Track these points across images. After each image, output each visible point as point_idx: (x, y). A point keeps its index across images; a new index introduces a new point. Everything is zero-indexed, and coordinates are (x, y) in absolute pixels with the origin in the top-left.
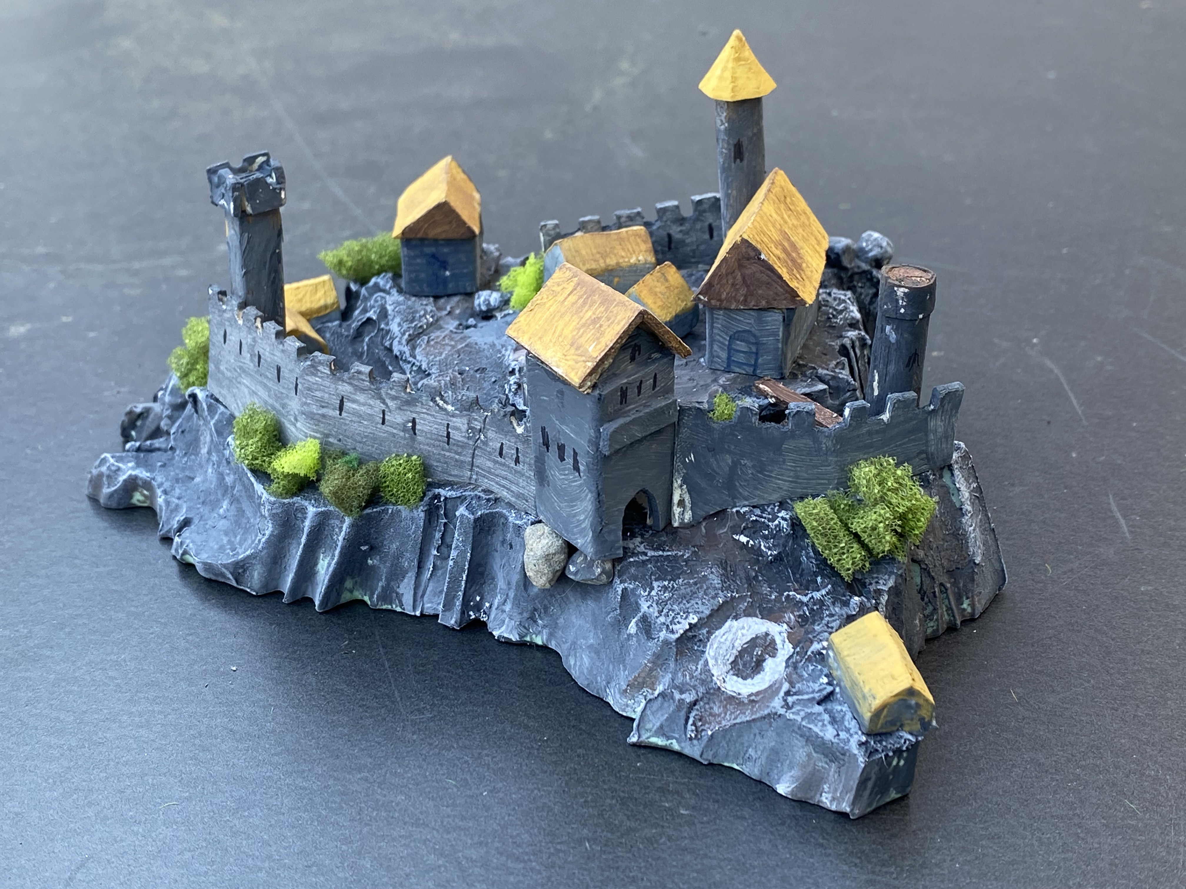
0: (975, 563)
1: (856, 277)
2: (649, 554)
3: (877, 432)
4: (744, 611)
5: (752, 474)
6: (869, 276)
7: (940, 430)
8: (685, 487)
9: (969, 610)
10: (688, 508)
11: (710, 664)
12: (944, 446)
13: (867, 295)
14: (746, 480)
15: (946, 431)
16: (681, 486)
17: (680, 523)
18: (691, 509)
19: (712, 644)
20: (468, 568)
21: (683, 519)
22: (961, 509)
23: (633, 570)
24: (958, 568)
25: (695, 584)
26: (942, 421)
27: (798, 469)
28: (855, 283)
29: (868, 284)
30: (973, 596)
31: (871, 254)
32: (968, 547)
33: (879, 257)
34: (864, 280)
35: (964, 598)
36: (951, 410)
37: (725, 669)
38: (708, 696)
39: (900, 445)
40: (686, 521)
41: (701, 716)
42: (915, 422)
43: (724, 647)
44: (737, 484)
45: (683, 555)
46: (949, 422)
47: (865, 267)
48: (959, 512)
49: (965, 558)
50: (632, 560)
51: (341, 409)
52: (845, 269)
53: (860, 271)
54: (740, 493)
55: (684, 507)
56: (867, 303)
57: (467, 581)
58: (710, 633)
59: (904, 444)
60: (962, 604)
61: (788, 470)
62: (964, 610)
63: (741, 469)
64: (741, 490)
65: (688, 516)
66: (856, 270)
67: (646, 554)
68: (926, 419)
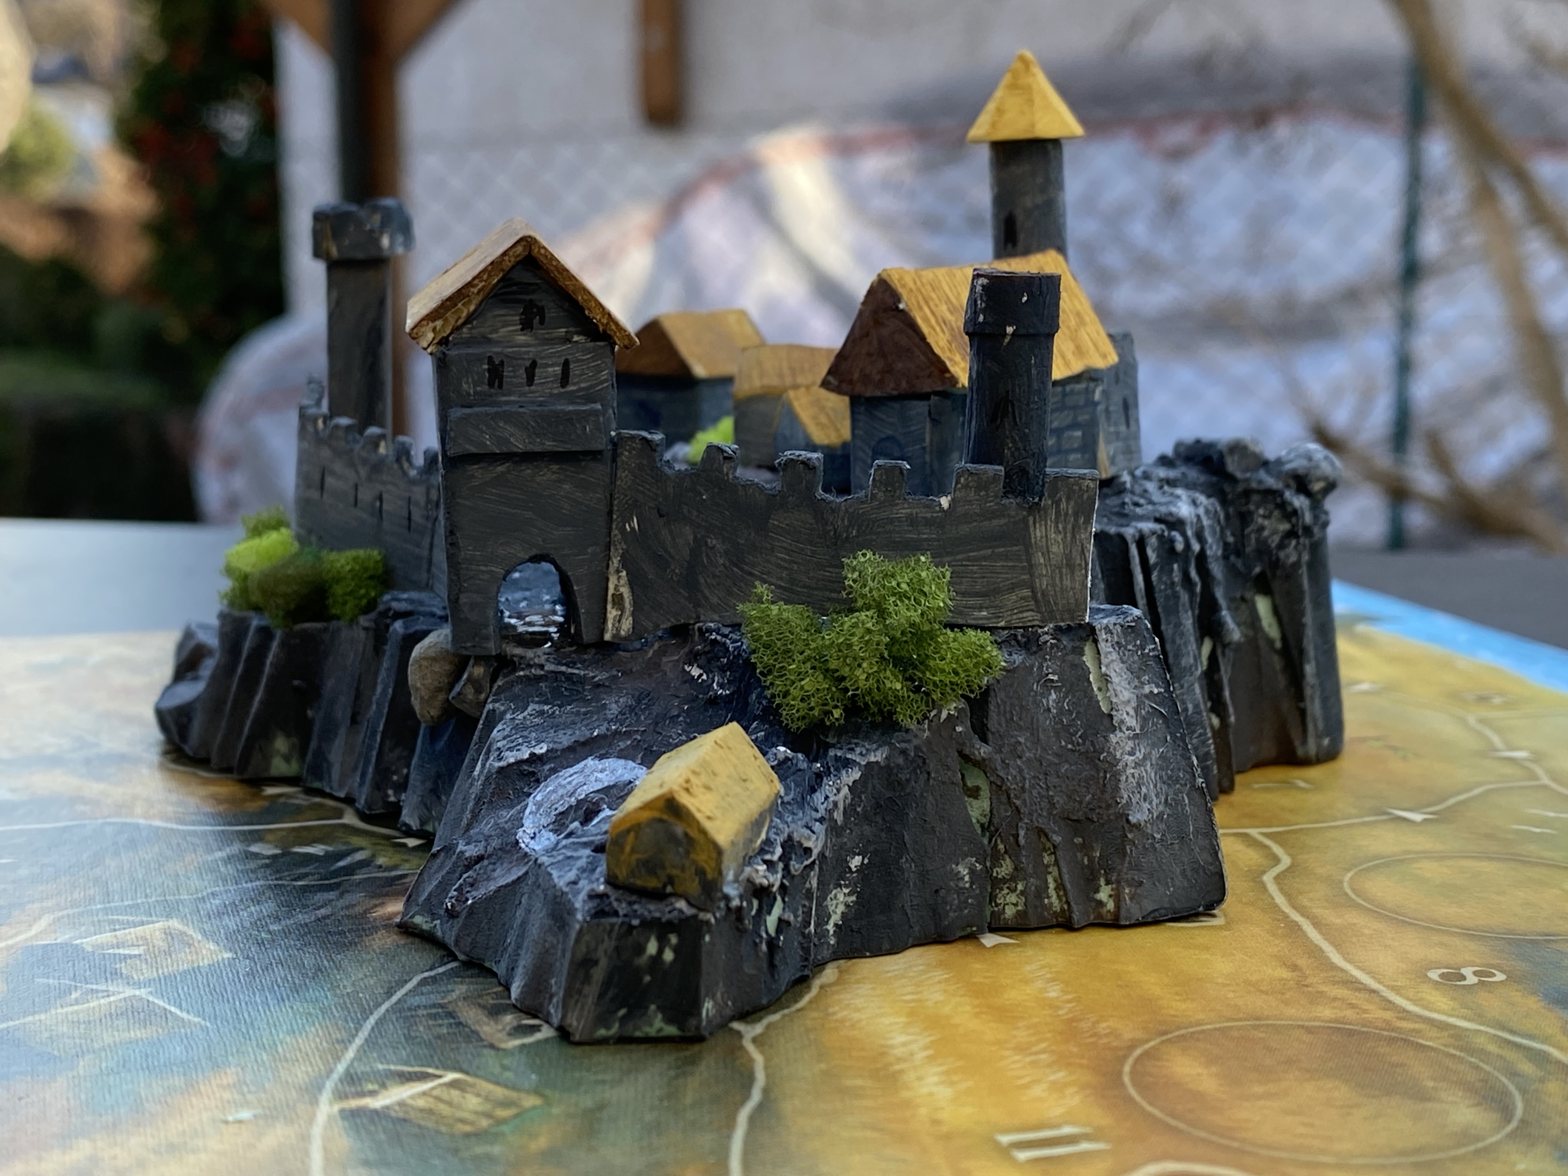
0: (1128, 821)
1: (1255, 498)
2: (546, 668)
3: (929, 523)
4: (622, 750)
5: (724, 565)
6: (1279, 500)
7: (1054, 549)
8: (624, 573)
9: (1111, 905)
10: (627, 613)
11: (527, 811)
12: (1067, 583)
13: (1274, 532)
14: (714, 576)
15: (1068, 557)
16: (618, 571)
17: (614, 636)
18: (633, 614)
19: (547, 787)
20: (388, 713)
21: (618, 630)
22: (1111, 717)
23: (517, 689)
24: (1090, 820)
25: (585, 714)
26: (1058, 532)
27: (795, 567)
28: (1252, 507)
29: (1276, 513)
30: (1118, 882)
31: (1288, 467)
32: (1117, 789)
33: (1301, 472)
34: (1271, 506)
35: (1102, 882)
36: (1076, 515)
37: (544, 821)
38: (500, 853)
39: (976, 559)
40: (623, 633)
41: (475, 880)
42: (1003, 521)
43: (561, 792)
44: (702, 581)
45: (594, 677)
46: (1074, 536)
47: (1271, 482)
48: (1106, 721)
49: (1109, 806)
50: (522, 673)
51: (322, 487)
52: (1231, 479)
53: (1262, 487)
54: (706, 598)
55: (622, 610)
56: (1273, 545)
57: (383, 732)
58: (554, 771)
59: (985, 558)
60: (1097, 891)
61: (779, 566)
62: (1100, 903)
63: (707, 555)
64: (707, 592)
65: (627, 625)
66: (1254, 485)
67: (542, 667)
68: (1025, 521)
